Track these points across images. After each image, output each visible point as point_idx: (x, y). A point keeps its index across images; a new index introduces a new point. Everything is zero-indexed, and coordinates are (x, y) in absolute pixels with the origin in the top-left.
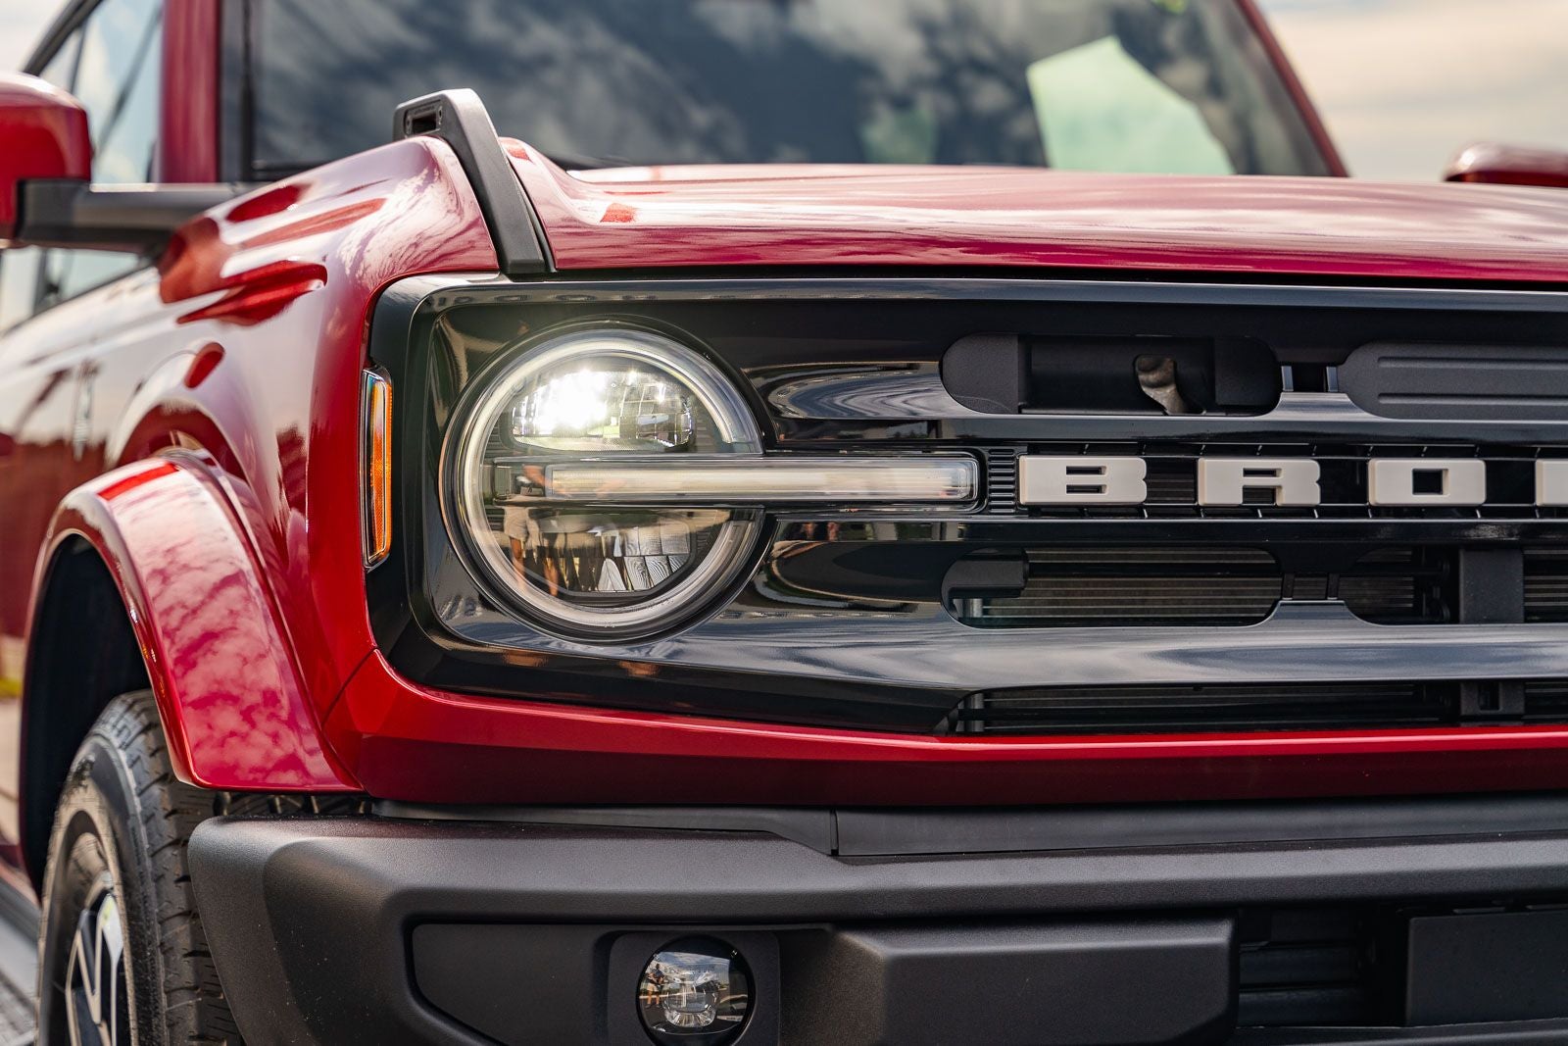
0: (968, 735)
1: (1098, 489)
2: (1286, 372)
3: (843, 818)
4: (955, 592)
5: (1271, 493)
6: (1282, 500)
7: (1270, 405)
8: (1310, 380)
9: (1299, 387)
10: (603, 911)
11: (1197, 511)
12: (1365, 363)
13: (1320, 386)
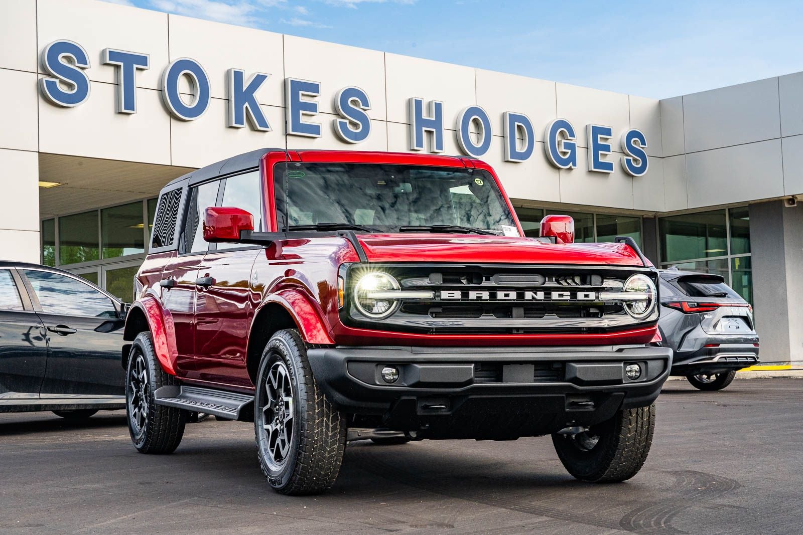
0: (432, 335)
1: (453, 296)
2: (484, 278)
3: (413, 348)
4: (431, 313)
5: (481, 297)
6: (483, 298)
7: (481, 283)
8: (488, 279)
9: (486, 280)
10: (377, 360)
11: (469, 300)
12: (496, 276)
13: (489, 280)
